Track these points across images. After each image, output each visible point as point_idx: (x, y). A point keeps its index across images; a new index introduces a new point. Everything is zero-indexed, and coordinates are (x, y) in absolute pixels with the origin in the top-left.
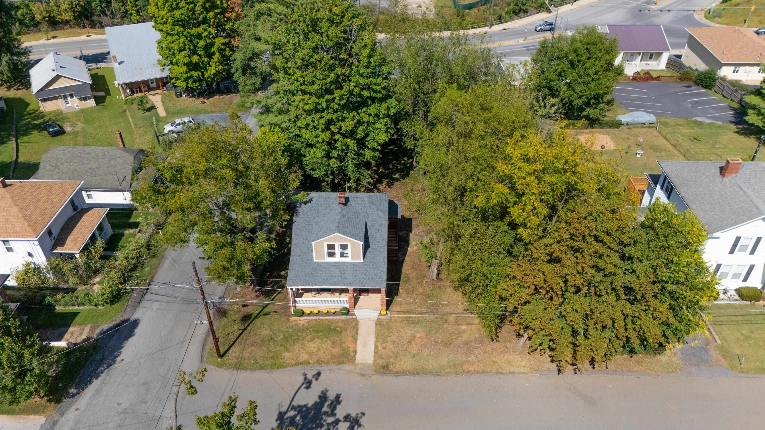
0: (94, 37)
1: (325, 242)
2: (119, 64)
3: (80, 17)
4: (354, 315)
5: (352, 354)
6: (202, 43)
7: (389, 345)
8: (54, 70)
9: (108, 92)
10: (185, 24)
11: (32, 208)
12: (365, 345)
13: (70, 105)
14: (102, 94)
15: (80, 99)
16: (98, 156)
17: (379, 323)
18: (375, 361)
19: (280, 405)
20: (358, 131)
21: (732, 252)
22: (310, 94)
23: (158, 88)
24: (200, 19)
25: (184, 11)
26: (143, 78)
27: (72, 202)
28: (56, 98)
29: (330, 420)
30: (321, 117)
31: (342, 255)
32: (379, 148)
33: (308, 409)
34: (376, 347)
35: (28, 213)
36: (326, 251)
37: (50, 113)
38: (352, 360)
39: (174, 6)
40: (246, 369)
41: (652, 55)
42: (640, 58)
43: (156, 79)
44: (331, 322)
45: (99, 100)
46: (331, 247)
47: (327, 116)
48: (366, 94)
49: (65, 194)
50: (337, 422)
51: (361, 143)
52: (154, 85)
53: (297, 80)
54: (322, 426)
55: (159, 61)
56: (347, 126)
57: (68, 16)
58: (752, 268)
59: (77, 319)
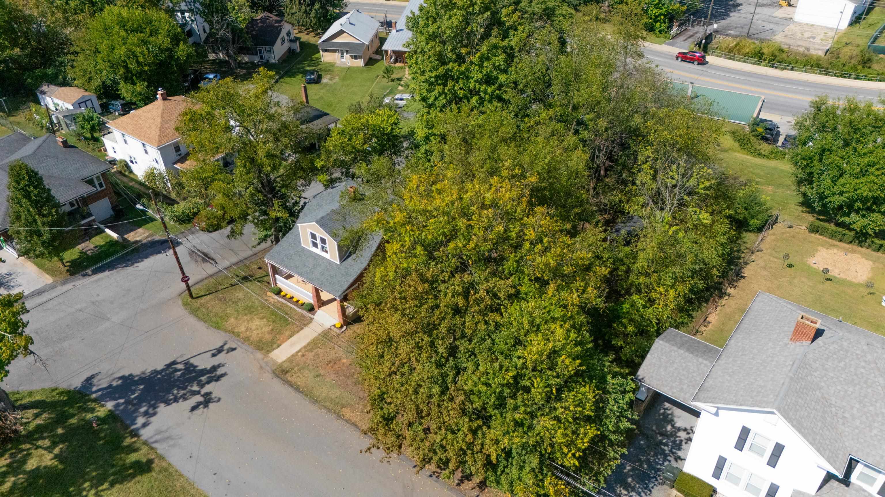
1: (307, 229)
2: (397, 31)
4: (314, 314)
5: (275, 346)
7: (310, 355)
12: (293, 345)
13: (344, 60)
14: (379, 57)
15: (352, 57)
17: (325, 332)
18: (284, 362)
19: (181, 356)
28: (334, 51)
29: (195, 388)
31: (323, 250)
33: (194, 371)
34: (298, 352)
35: (166, 126)
36: (310, 239)
37: (326, 63)
38: (269, 351)
40: (196, 316)
44: (291, 311)
45: (369, 62)
46: (314, 237)
50: (198, 393)
54: (184, 389)
58: (774, 488)
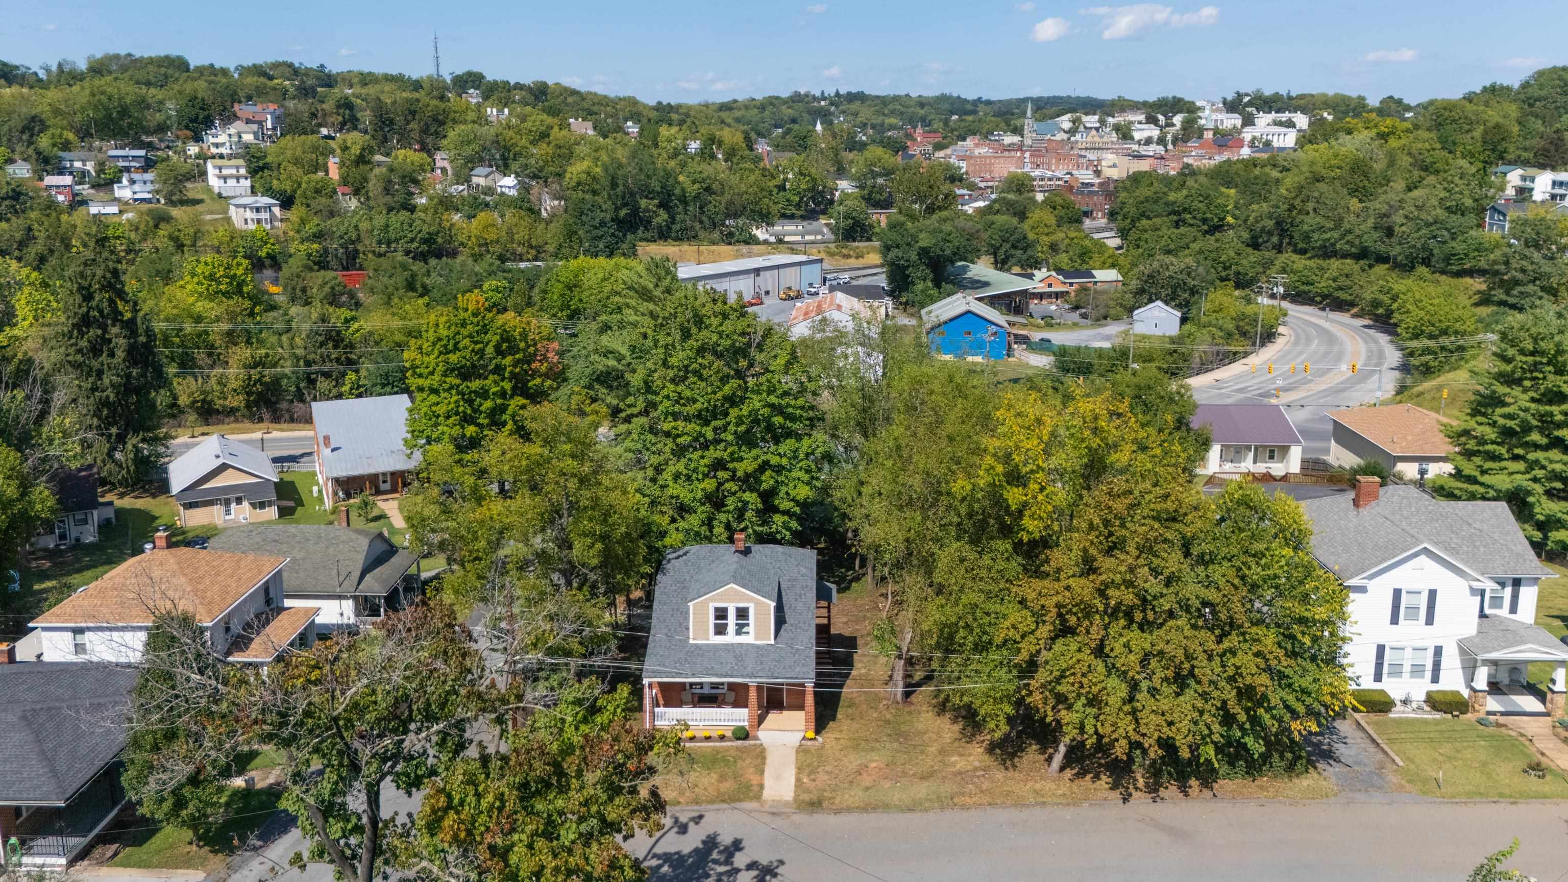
0: (276, 434)
1: (710, 603)
2: (333, 450)
3: (256, 403)
4: (757, 738)
5: (756, 789)
6: (488, 405)
7: (822, 777)
8: (218, 457)
9: (300, 503)
10: (466, 373)
11: (207, 581)
12: (778, 777)
13: (232, 517)
14: (291, 504)
15: (254, 505)
16: (308, 540)
17: (801, 750)
18: (797, 796)
20: (763, 478)
21: (1395, 620)
22: (687, 419)
23: (394, 490)
24: (491, 367)
25: (467, 353)
26: (372, 471)
27: (266, 588)
28: (210, 503)
29: (721, 869)
30: (702, 457)
31: (739, 632)
32: (797, 510)
33: (682, 857)
34: (798, 780)
35: (201, 587)
36: (712, 621)
37: (195, 529)
38: (758, 797)
39: (450, 347)
41: (1272, 452)
42: (1251, 455)
43: (393, 474)
44: (716, 751)
45: (284, 513)
46: (721, 614)
47: (713, 453)
48: (778, 420)
49: (260, 572)
50: (735, 871)
51: (768, 497)
52: (387, 486)
53: (667, 397)
54: (708, 876)
55: (406, 441)
56: (746, 466)
57: (236, 401)
58: (1438, 651)
59: (257, 761)
